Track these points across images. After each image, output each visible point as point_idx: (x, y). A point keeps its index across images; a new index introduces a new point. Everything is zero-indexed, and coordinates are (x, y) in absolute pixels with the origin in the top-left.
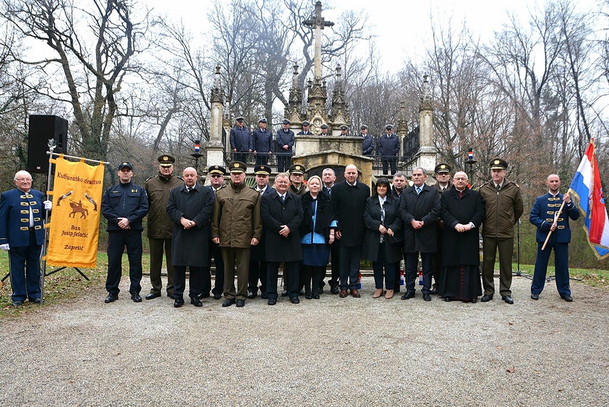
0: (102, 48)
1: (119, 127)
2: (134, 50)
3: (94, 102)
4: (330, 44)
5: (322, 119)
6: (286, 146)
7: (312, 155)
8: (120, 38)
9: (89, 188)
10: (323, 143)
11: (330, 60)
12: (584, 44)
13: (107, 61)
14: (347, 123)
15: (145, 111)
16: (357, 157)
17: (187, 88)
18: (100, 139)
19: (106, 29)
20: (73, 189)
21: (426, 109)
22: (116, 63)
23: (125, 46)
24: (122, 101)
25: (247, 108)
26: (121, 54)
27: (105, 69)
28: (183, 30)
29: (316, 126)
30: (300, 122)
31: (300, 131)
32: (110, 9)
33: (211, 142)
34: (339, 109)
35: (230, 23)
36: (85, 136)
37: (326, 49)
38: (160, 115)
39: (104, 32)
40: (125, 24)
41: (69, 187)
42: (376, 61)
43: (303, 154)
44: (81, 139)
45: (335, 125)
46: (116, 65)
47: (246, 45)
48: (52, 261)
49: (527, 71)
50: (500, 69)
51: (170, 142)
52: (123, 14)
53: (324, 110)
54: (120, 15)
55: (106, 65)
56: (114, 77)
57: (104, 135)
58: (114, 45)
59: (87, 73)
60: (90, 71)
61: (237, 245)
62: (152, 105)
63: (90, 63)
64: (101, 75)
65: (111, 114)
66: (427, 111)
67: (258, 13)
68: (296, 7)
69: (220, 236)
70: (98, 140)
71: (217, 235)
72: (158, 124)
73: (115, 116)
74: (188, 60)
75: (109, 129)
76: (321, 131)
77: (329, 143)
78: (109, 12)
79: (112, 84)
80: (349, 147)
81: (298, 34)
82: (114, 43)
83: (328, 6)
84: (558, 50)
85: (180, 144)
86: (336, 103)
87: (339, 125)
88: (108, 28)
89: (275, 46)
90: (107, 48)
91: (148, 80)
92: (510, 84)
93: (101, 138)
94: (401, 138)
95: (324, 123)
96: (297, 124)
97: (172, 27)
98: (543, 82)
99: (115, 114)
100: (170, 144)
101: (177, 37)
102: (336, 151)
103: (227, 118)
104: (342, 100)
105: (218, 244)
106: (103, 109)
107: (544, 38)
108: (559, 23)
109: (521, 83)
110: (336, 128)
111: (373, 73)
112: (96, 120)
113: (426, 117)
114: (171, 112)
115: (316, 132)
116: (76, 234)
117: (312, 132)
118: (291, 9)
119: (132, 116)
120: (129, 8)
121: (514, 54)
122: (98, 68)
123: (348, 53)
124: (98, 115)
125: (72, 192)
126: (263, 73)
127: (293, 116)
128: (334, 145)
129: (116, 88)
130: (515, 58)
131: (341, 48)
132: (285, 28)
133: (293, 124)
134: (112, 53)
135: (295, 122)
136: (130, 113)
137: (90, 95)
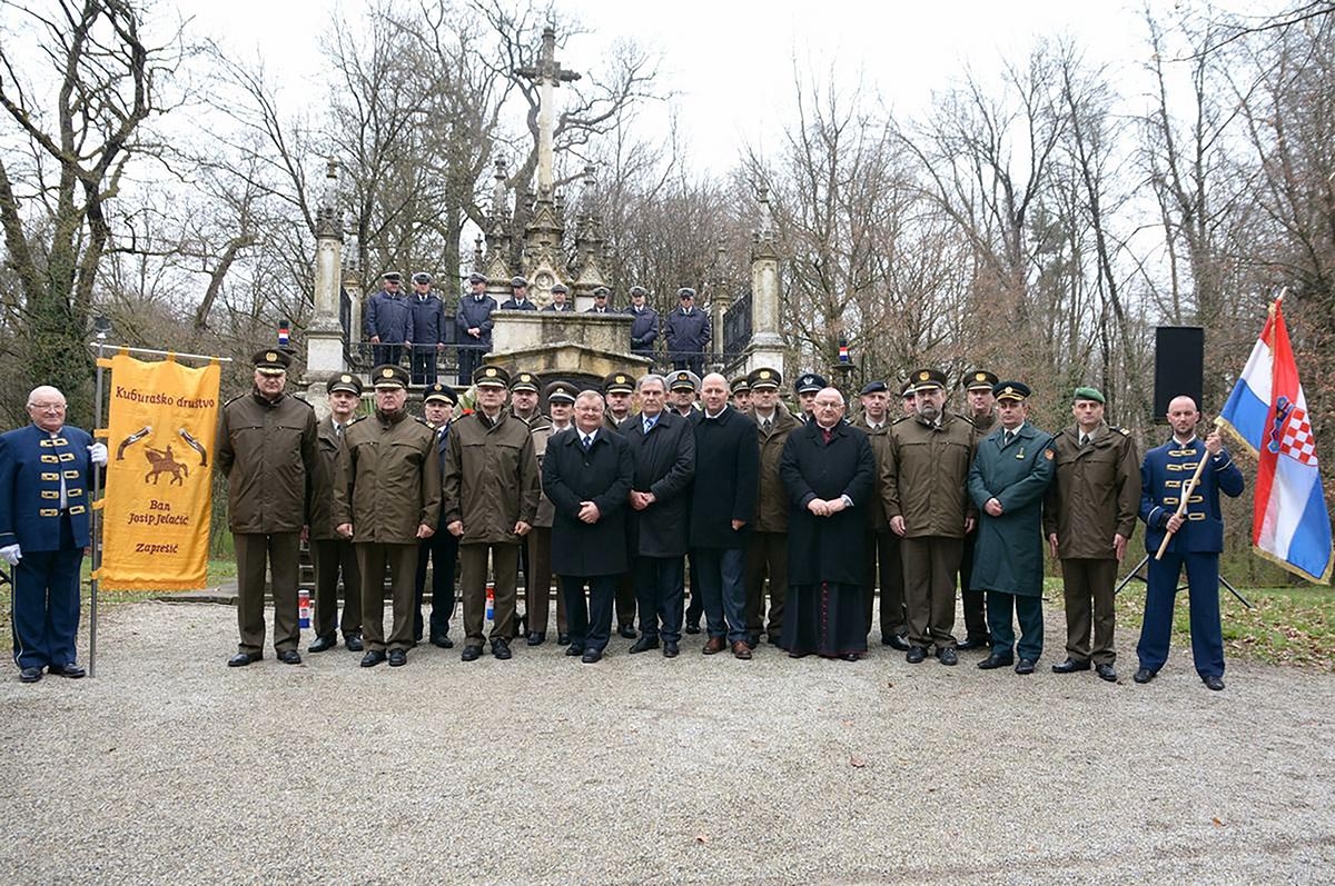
0: (73, 99)
1: (114, 276)
2: (150, 108)
3: (56, 220)
4: (584, 107)
5: (554, 274)
6: (474, 331)
7: (525, 352)
8: (115, 78)
9: (190, 416)
10: (549, 326)
11: (587, 140)
12: (1108, 123)
13: (85, 129)
14: (605, 281)
15: (174, 243)
16: (618, 357)
17: (271, 196)
18: (68, 304)
19: (82, 57)
20: (153, 423)
21: (764, 258)
22: (108, 135)
23: (130, 98)
24: (121, 219)
25: (405, 242)
26: (119, 115)
27: (80, 146)
28: (261, 68)
29: (541, 288)
30: (507, 279)
31: (508, 298)
32: (92, 11)
33: (318, 320)
34: (589, 252)
35: (367, 56)
36: (33, 295)
37: (577, 117)
38: (209, 251)
39: (79, 64)
40: (129, 49)
41: (144, 418)
42: (682, 145)
43: (507, 348)
44: (25, 301)
45: (581, 287)
46: (108, 139)
47: (404, 103)
48: (112, 580)
49: (997, 173)
50: (944, 169)
51: (233, 311)
52: (124, 27)
53: (559, 254)
54: (117, 28)
55: (84, 138)
56: (103, 167)
57: (78, 296)
58: (102, 94)
59: (39, 153)
60: (45, 150)
61: (388, 539)
62: (192, 230)
63: (44, 132)
64: (72, 159)
65: (97, 249)
66: (766, 261)
67: (429, 35)
68: (511, 26)
69: (352, 521)
70: (64, 305)
71: (347, 519)
72: (205, 271)
73: (106, 253)
74: (272, 136)
75: (92, 283)
76: (551, 298)
77: (562, 327)
78: (90, 19)
79: (99, 181)
80: (604, 335)
81: (517, 84)
82: (102, 89)
83: (581, 26)
84: (1057, 132)
85: (255, 316)
86: (582, 240)
87: (590, 287)
88: (87, 54)
89: (466, 109)
90: (84, 101)
91: (182, 174)
92: (963, 199)
93: (72, 302)
94: (719, 314)
95: (558, 282)
96: (501, 284)
97: (237, 62)
98: (1029, 197)
99: (106, 247)
100: (232, 316)
101: (249, 84)
102: (575, 344)
103: (352, 269)
104: (596, 235)
105: (352, 537)
106: (76, 236)
107: (1029, 106)
108: (1059, 77)
109: (984, 197)
110: (584, 292)
111: (676, 172)
112: (61, 262)
113: (764, 273)
114: (235, 246)
115: (540, 301)
116: (162, 519)
117: (533, 301)
118: (500, 30)
119: (145, 254)
120: (139, 12)
121: (970, 136)
122: (64, 145)
123: (623, 126)
124: (64, 251)
125: (149, 428)
126: (441, 164)
127: (494, 267)
128: (573, 330)
129: (108, 188)
130: (972, 144)
131: (609, 115)
132: (489, 71)
133: (493, 284)
134: (99, 112)
135: (498, 279)
136: (141, 245)
137: (46, 204)
